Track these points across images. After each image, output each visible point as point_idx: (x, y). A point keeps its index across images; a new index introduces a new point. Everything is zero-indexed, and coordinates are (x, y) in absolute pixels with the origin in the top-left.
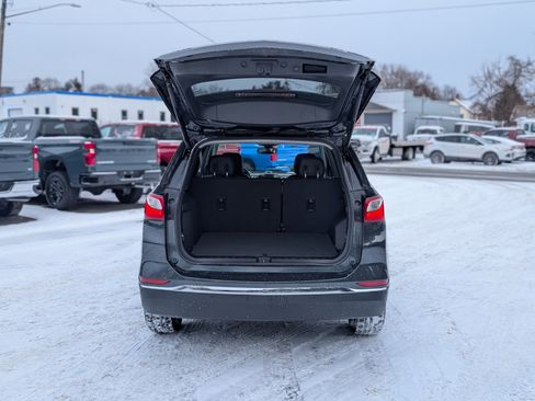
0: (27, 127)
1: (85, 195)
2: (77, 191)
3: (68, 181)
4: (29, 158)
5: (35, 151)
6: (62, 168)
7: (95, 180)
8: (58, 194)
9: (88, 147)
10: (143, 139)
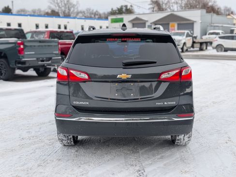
3: (9, 64)
6: (5, 57)
7: (24, 63)
8: (3, 72)
9: (20, 44)
10: (50, 39)
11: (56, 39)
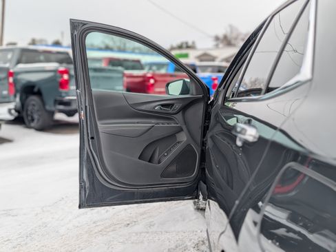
0: (9, 56)
1: (60, 116)
2: (52, 113)
3: (44, 103)
4: (5, 82)
5: (11, 74)
6: (39, 93)
7: (68, 103)
9: (62, 72)
10: (110, 67)
11: (120, 68)
